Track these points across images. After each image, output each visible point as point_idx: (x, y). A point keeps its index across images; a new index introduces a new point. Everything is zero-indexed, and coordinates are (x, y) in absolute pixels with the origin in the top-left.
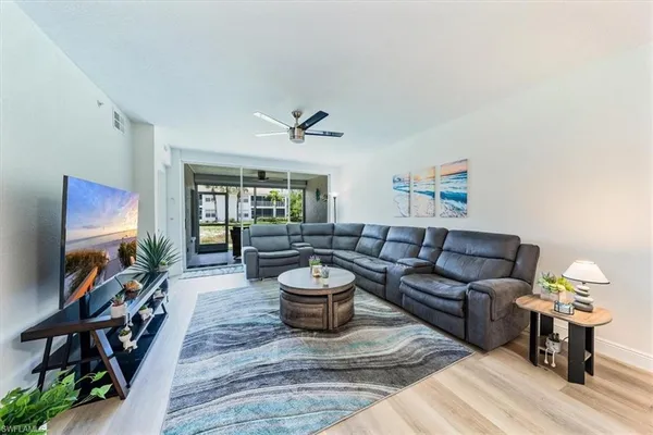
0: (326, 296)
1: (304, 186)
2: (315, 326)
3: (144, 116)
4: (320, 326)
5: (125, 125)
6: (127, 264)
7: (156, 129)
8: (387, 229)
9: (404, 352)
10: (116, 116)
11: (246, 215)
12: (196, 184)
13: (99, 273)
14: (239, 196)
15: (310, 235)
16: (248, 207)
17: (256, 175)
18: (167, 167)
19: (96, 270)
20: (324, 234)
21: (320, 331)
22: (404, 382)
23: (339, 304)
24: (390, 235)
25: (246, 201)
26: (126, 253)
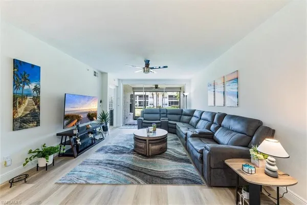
0: (145, 140)
1: (179, 90)
2: (141, 152)
3: (103, 70)
4: (143, 153)
5: (99, 74)
6: (92, 120)
7: (109, 74)
8: (202, 113)
9: (167, 173)
10: (95, 72)
11: (166, 104)
12: (134, 92)
13: (78, 121)
14: (163, 96)
15: (170, 114)
16: (167, 101)
17: (154, 87)
18: (117, 87)
19: (76, 120)
20: (177, 114)
21: (143, 155)
22: (151, 183)
23: (152, 145)
24: (204, 116)
25: (166, 98)
26: (91, 116)
